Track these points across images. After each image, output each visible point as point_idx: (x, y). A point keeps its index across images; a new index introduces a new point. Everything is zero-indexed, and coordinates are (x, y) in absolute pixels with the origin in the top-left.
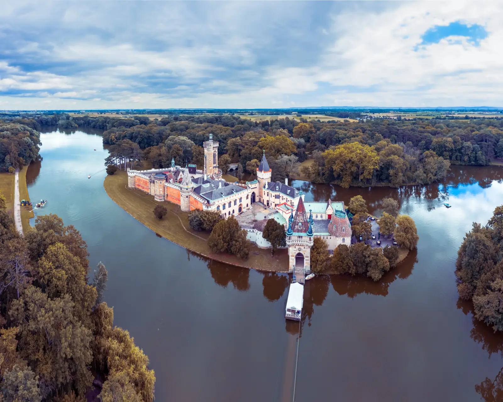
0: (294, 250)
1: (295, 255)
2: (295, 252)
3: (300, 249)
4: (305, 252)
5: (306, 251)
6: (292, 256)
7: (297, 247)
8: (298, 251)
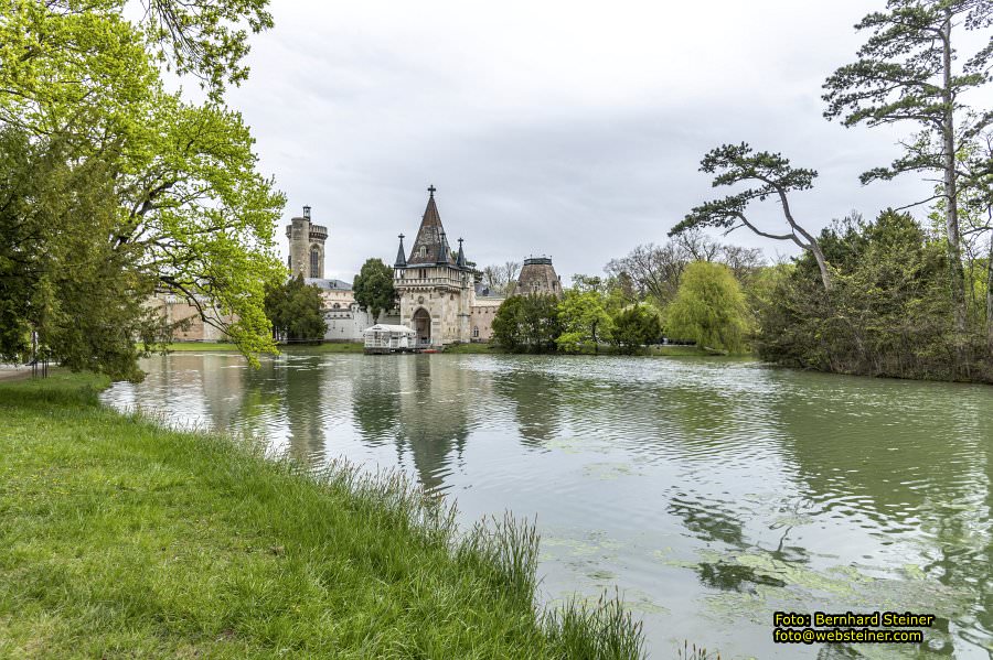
0: (410, 304)
1: (412, 314)
2: (411, 306)
3: (421, 300)
4: (432, 306)
5: (434, 303)
6: (406, 317)
7: (416, 296)
8: (419, 306)
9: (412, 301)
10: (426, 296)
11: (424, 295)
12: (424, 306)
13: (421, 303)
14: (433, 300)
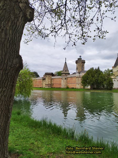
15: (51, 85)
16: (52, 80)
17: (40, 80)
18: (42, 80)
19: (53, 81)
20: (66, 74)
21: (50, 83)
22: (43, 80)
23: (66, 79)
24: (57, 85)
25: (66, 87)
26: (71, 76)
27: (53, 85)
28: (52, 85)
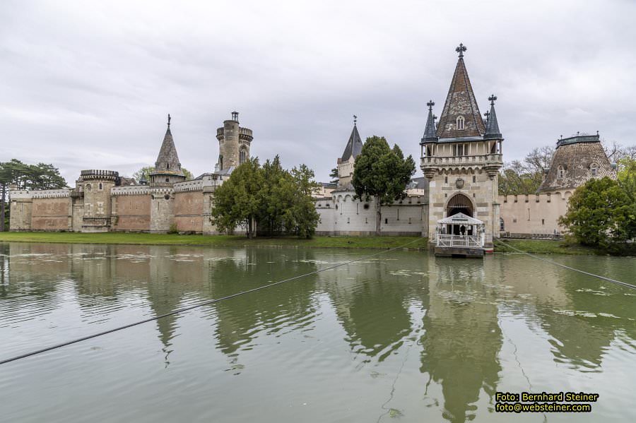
0: (443, 189)
1: (445, 201)
2: (444, 192)
3: (460, 183)
4: (475, 191)
5: (479, 187)
6: (436, 205)
7: (453, 179)
8: (457, 191)
9: (447, 185)
10: (467, 179)
11: (464, 177)
12: (463, 191)
13: (459, 187)
14: (477, 184)
15: (108, 220)
16: (114, 199)
17: (60, 201)
18: (69, 201)
19: (117, 206)
20: (167, 180)
21: (102, 212)
22: (74, 202)
23: (167, 197)
24: (134, 221)
25: (167, 228)
26: (187, 187)
27: (117, 221)
28: (113, 221)
